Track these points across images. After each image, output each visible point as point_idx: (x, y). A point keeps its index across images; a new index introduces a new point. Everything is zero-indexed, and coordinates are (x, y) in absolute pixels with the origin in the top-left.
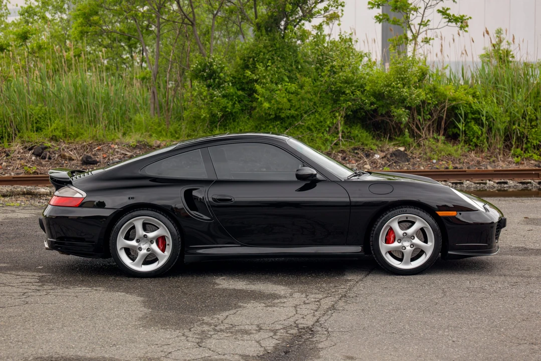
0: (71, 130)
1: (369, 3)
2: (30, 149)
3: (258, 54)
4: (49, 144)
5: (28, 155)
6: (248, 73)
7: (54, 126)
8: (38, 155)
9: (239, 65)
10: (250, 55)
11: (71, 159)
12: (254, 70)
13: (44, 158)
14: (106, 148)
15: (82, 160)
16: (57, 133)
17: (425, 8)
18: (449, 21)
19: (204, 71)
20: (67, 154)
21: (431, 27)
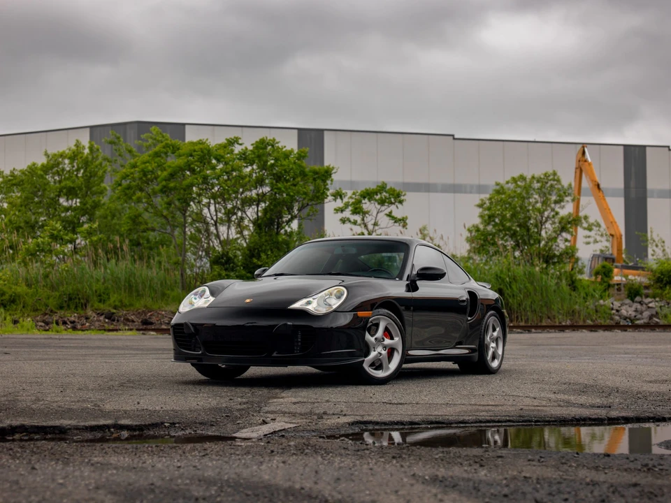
0: (126, 302)
1: (335, 209)
2: (102, 314)
3: (261, 247)
4: (114, 311)
5: (102, 318)
6: (255, 260)
7: (114, 298)
8: (108, 319)
9: (247, 255)
10: (256, 247)
11: (133, 321)
12: (259, 257)
13: (114, 320)
14: (156, 314)
15: (142, 322)
16: (117, 303)
17: (378, 213)
18: (395, 222)
19: (222, 258)
20: (130, 318)
21: (381, 227)
